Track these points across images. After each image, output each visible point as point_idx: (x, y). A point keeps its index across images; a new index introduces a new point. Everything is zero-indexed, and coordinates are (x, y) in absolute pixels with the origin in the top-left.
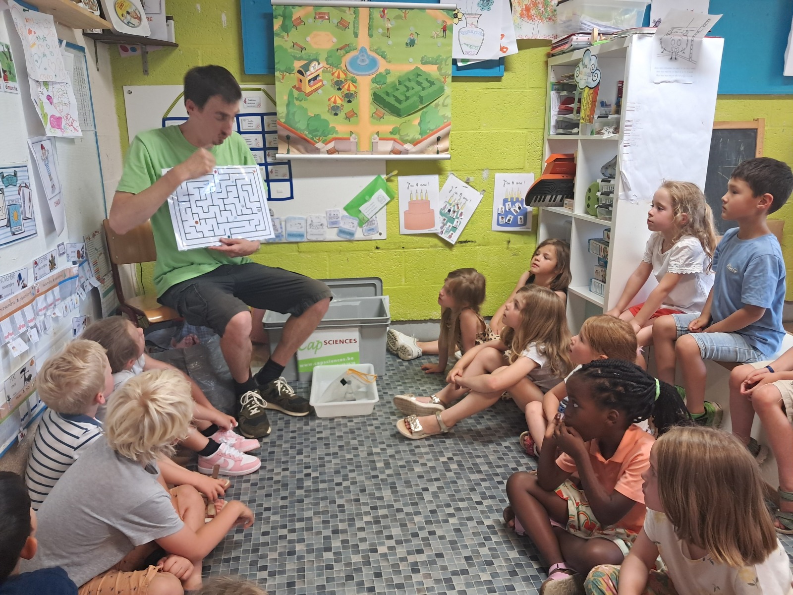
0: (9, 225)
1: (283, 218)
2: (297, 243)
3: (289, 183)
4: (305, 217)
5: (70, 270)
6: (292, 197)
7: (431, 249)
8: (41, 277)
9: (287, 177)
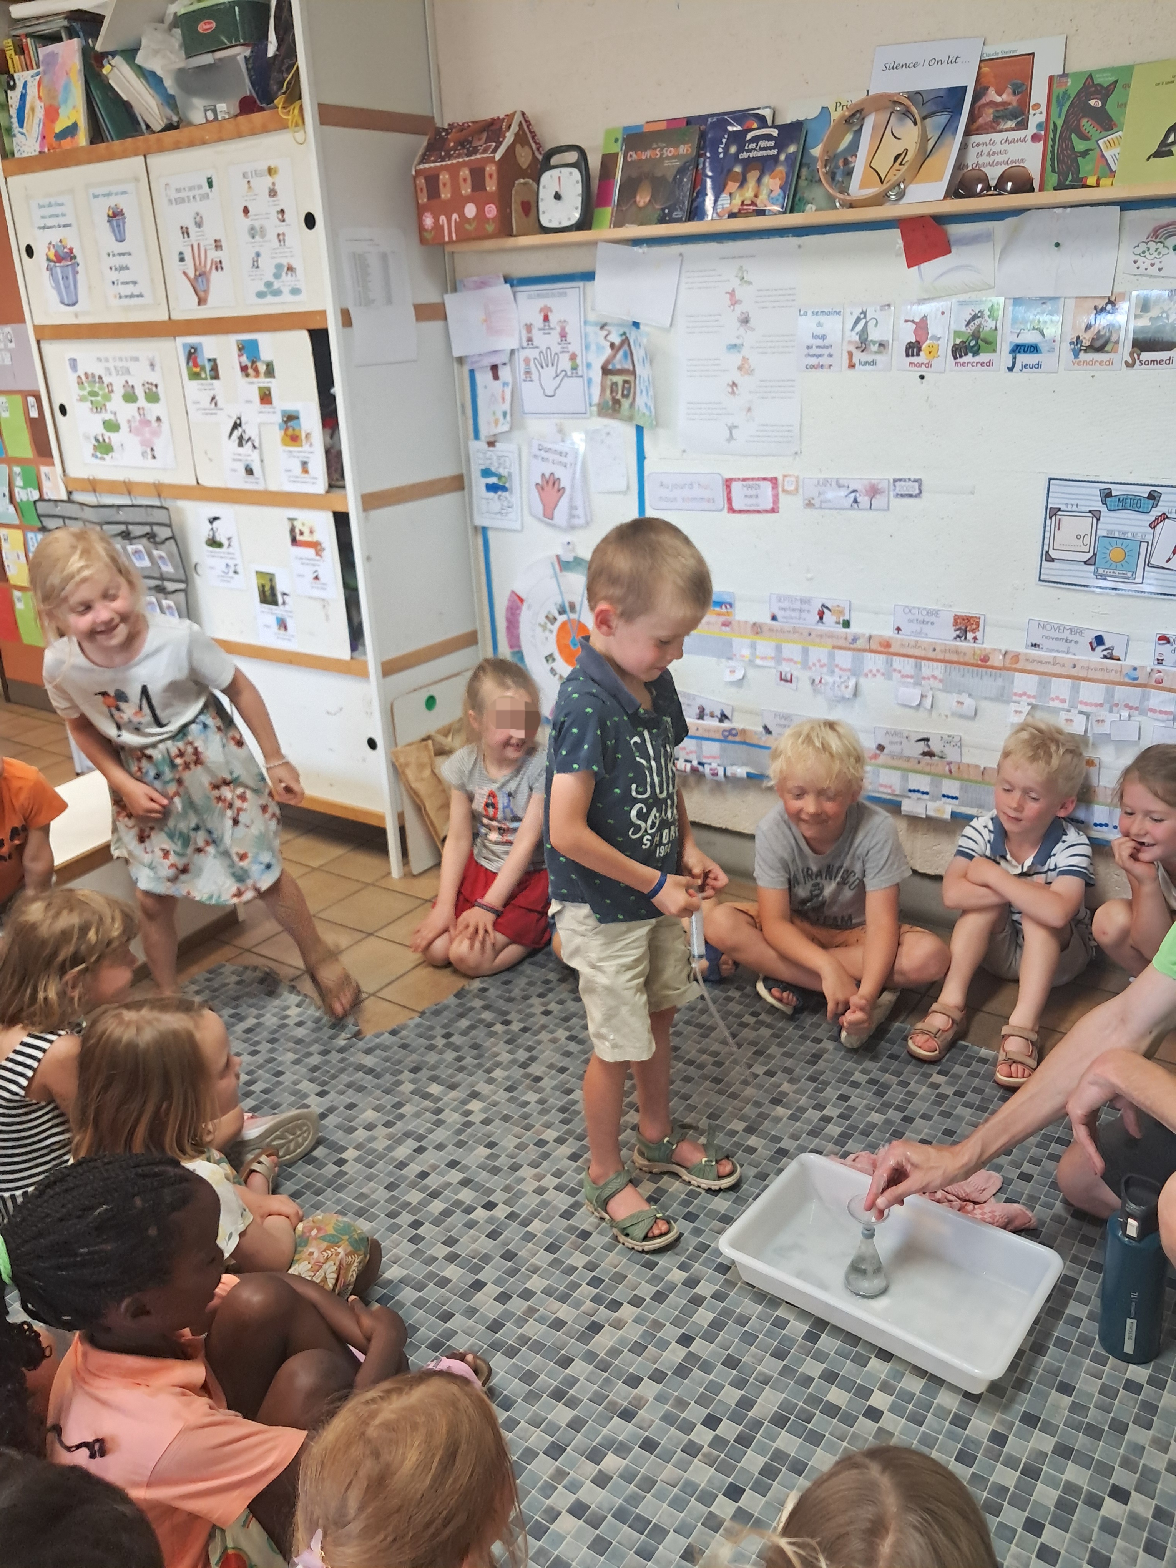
0: (1092, 561)
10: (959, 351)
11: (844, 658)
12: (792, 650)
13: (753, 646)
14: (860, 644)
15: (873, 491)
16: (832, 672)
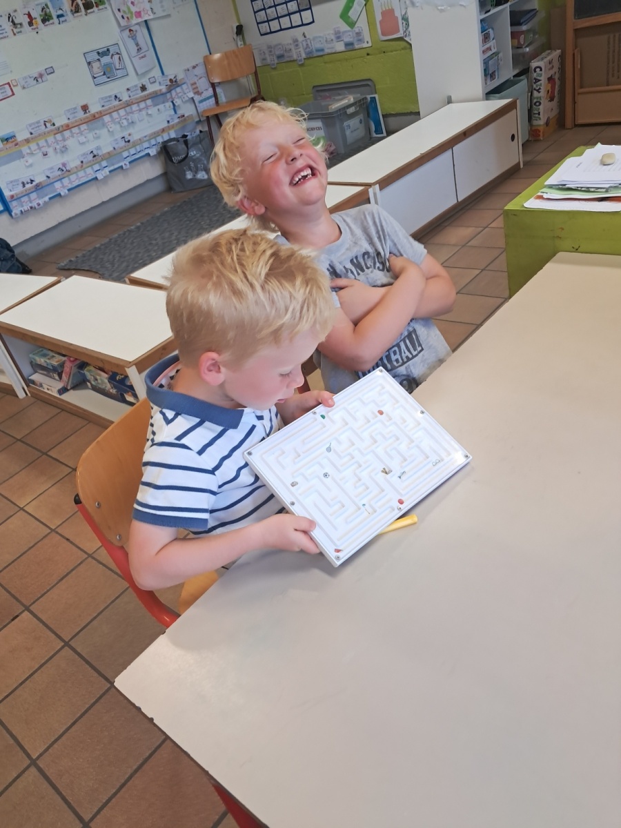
0: (104, 74)
1: (311, 38)
2: (322, 56)
3: (310, 11)
4: (322, 35)
5: (160, 90)
6: (313, 22)
7: (402, 51)
8: (133, 96)
9: (308, 7)
10: (44, 21)
11: (59, 137)
12: (42, 143)
13: (30, 148)
14: (61, 129)
15: (41, 76)
16: (58, 144)
